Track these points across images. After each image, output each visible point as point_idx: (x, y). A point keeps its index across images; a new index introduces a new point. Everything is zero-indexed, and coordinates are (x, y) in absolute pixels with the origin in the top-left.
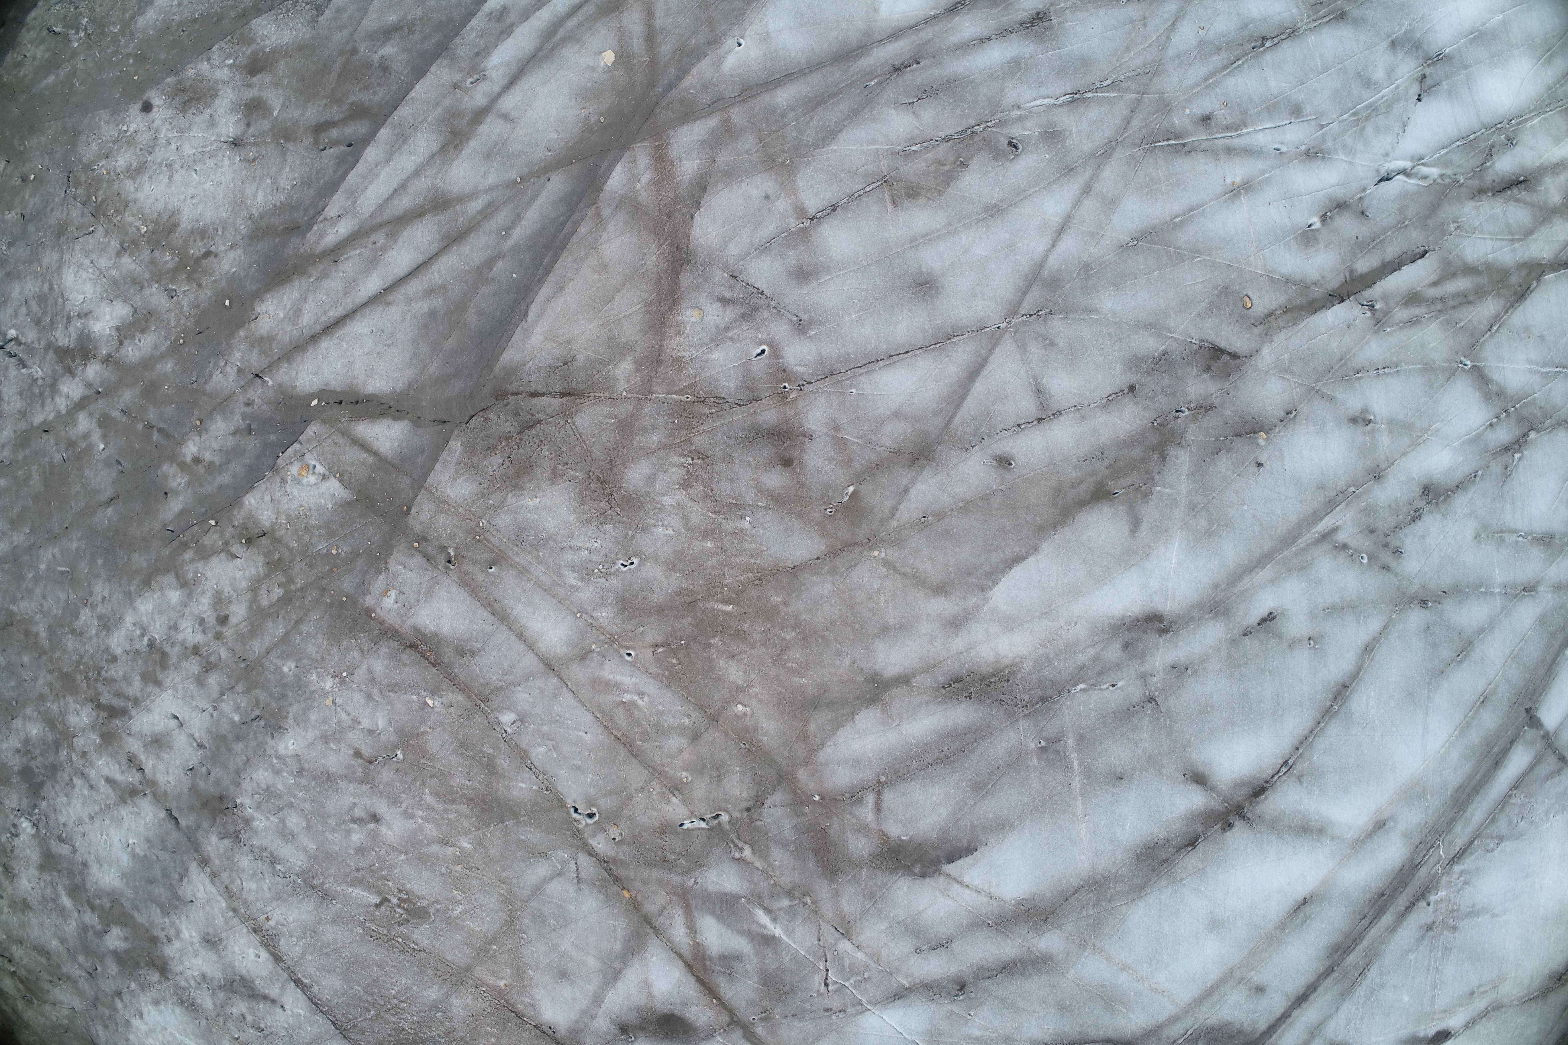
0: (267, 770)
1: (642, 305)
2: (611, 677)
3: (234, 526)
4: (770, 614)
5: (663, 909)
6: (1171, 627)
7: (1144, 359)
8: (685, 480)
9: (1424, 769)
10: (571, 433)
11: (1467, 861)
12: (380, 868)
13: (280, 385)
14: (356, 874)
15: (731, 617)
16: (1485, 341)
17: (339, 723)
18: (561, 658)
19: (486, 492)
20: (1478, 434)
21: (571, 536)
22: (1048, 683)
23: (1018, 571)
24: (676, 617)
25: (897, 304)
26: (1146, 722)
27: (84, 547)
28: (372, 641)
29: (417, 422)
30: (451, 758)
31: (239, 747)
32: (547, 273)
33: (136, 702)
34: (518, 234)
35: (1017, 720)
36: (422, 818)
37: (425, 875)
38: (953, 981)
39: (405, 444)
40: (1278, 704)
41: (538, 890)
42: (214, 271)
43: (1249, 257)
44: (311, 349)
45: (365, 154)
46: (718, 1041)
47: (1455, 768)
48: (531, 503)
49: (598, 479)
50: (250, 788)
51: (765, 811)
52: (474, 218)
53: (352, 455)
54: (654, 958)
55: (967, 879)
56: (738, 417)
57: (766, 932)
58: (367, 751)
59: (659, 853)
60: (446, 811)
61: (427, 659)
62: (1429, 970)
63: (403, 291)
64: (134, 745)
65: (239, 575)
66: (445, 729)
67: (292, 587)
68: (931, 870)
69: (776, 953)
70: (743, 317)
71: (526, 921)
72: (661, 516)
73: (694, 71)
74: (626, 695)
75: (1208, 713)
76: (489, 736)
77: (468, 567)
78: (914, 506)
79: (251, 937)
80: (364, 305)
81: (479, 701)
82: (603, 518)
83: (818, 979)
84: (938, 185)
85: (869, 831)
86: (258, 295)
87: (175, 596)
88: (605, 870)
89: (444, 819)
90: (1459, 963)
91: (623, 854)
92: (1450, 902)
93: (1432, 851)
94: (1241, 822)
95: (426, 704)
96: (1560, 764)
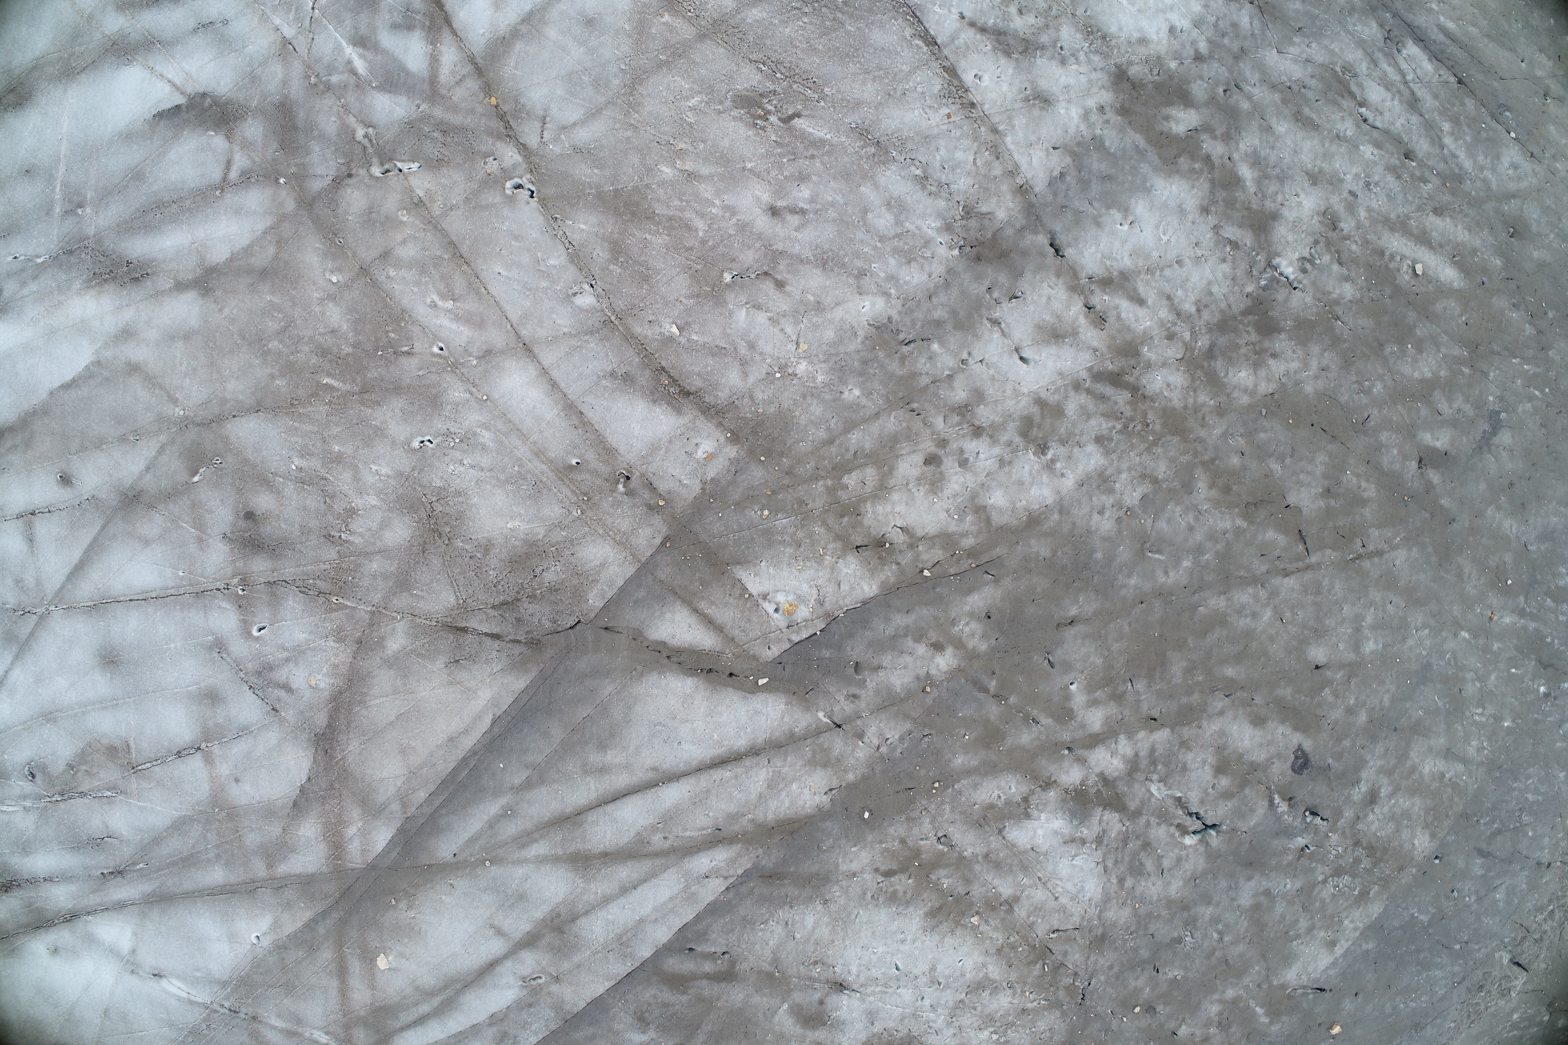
0: (906, 282)
1: (369, 704)
2: (462, 328)
3: (898, 564)
4: (289, 369)
5: (459, 82)
8: (352, 517)
10: (461, 589)
12: (781, 155)
13: (807, 709)
14: (815, 153)
15: (328, 372)
17: (797, 323)
18: (513, 355)
19: (567, 544)
21: (478, 482)
22: (64, 268)
23: (69, 376)
24: (382, 380)
25: (134, 649)
27: (1120, 577)
28: (737, 407)
29: (637, 636)
30: (663, 266)
31: (938, 314)
32: (465, 759)
33: (1077, 386)
34: (493, 808)
35: (95, 236)
36: (714, 205)
37: (726, 143)
39: (657, 614)
41: (593, 115)
42: (882, 853)
44: (760, 740)
45: (670, 936)
49: (440, 535)
50: (934, 265)
51: (332, 173)
52: (541, 837)
53: (726, 615)
54: (481, 32)
55: (168, 88)
56: (289, 571)
57: (361, 51)
58: (768, 286)
59: (449, 140)
60: (682, 210)
61: (670, 376)
63: (634, 778)
64: (1091, 335)
65: (901, 508)
66: (663, 298)
67: (829, 483)
68: (197, 100)
69: (356, 29)
70: (271, 668)
71: (616, 82)
72: (380, 485)
73: (299, 924)
74: (450, 307)
76: (611, 284)
77: (604, 469)
78: (144, 453)
79: (979, 98)
80: (685, 774)
81: (616, 322)
82: (441, 494)
84: (91, 754)
85: (242, 143)
86: (821, 815)
87: (997, 499)
88: (511, 127)
89: (687, 201)
91: (487, 144)
95: (680, 329)
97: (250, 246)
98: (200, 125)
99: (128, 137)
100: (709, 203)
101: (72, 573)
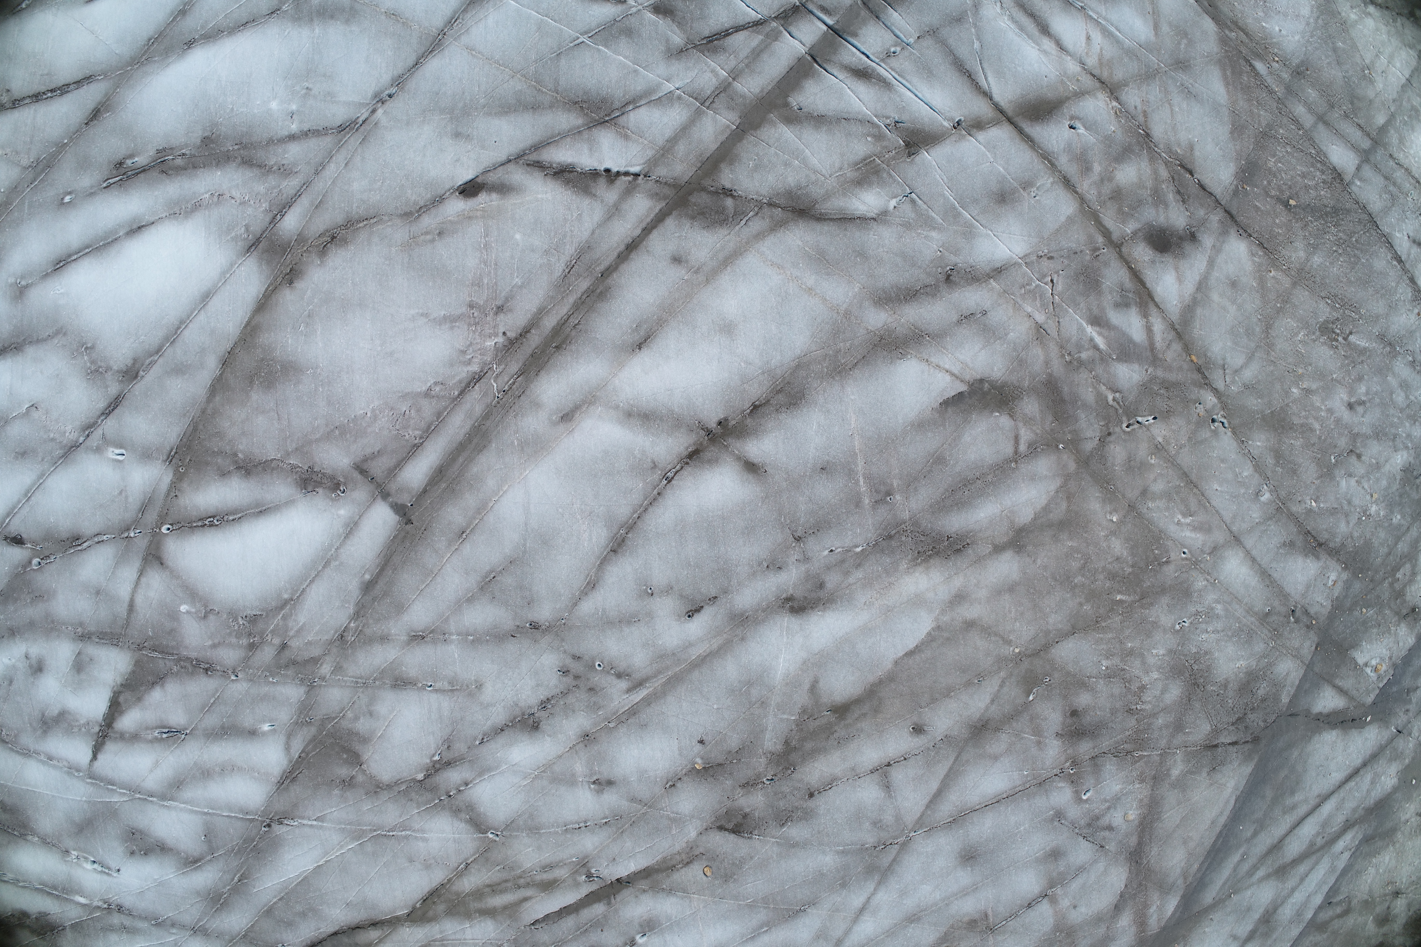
1: (1162, 818)
2: (1198, 535)
4: (1092, 595)
5: (1168, 346)
6: (783, 603)
7: (801, 819)
8: (1143, 692)
9: (525, 470)
10: (1213, 718)
11: (464, 375)
12: (1348, 365)
13: (1387, 727)
15: (1118, 591)
16: (474, 855)
17: (1369, 480)
18: (1229, 547)
19: (1269, 668)
20: (480, 776)
21: (1218, 642)
22: (887, 552)
23: (911, 644)
24: (1153, 587)
25: (990, 841)
26: (802, 520)
28: (1345, 546)
29: (1308, 714)
30: (1302, 461)
32: (1220, 833)
34: (1236, 857)
35: (910, 519)
36: (1322, 410)
37: (1321, 364)
38: (955, 284)
39: (1316, 696)
40: (680, 535)
41: (1250, 358)
43: (704, 907)
45: (1322, 899)
46: (1129, 228)
47: (489, 469)
48: (1242, 662)
49: (1198, 687)
51: (1098, 434)
53: (1348, 683)
54: (1175, 303)
55: (948, 378)
56: (1106, 743)
57: (1098, 329)
58: (1353, 459)
59: (1171, 394)
60: (1307, 418)
61: (1312, 537)
62: (496, 264)
63: (1309, 806)
66: (1305, 483)
67: (1390, 580)
68: (976, 385)
69: (1090, 310)
70: (1097, 818)
71: (1258, 329)
72: (1160, 663)
74: (1189, 522)
75: (747, 528)
76: (1277, 481)
77: (1283, 610)
78: (988, 690)
80: (1333, 793)
81: (1282, 508)
82: (1197, 658)
83: (1059, 287)
84: (953, 932)
85: (1023, 419)
86: (1394, 790)
88: (1207, 377)
89: (1308, 411)
90: (461, 269)
91: (1195, 393)
92: (480, 335)
93: (506, 388)
94: (709, 427)
95: (1315, 502)
96: (365, 468)
97: (1047, 505)
98: (985, 408)
99: (920, 425)
100: (1319, 409)
101: (931, 802)
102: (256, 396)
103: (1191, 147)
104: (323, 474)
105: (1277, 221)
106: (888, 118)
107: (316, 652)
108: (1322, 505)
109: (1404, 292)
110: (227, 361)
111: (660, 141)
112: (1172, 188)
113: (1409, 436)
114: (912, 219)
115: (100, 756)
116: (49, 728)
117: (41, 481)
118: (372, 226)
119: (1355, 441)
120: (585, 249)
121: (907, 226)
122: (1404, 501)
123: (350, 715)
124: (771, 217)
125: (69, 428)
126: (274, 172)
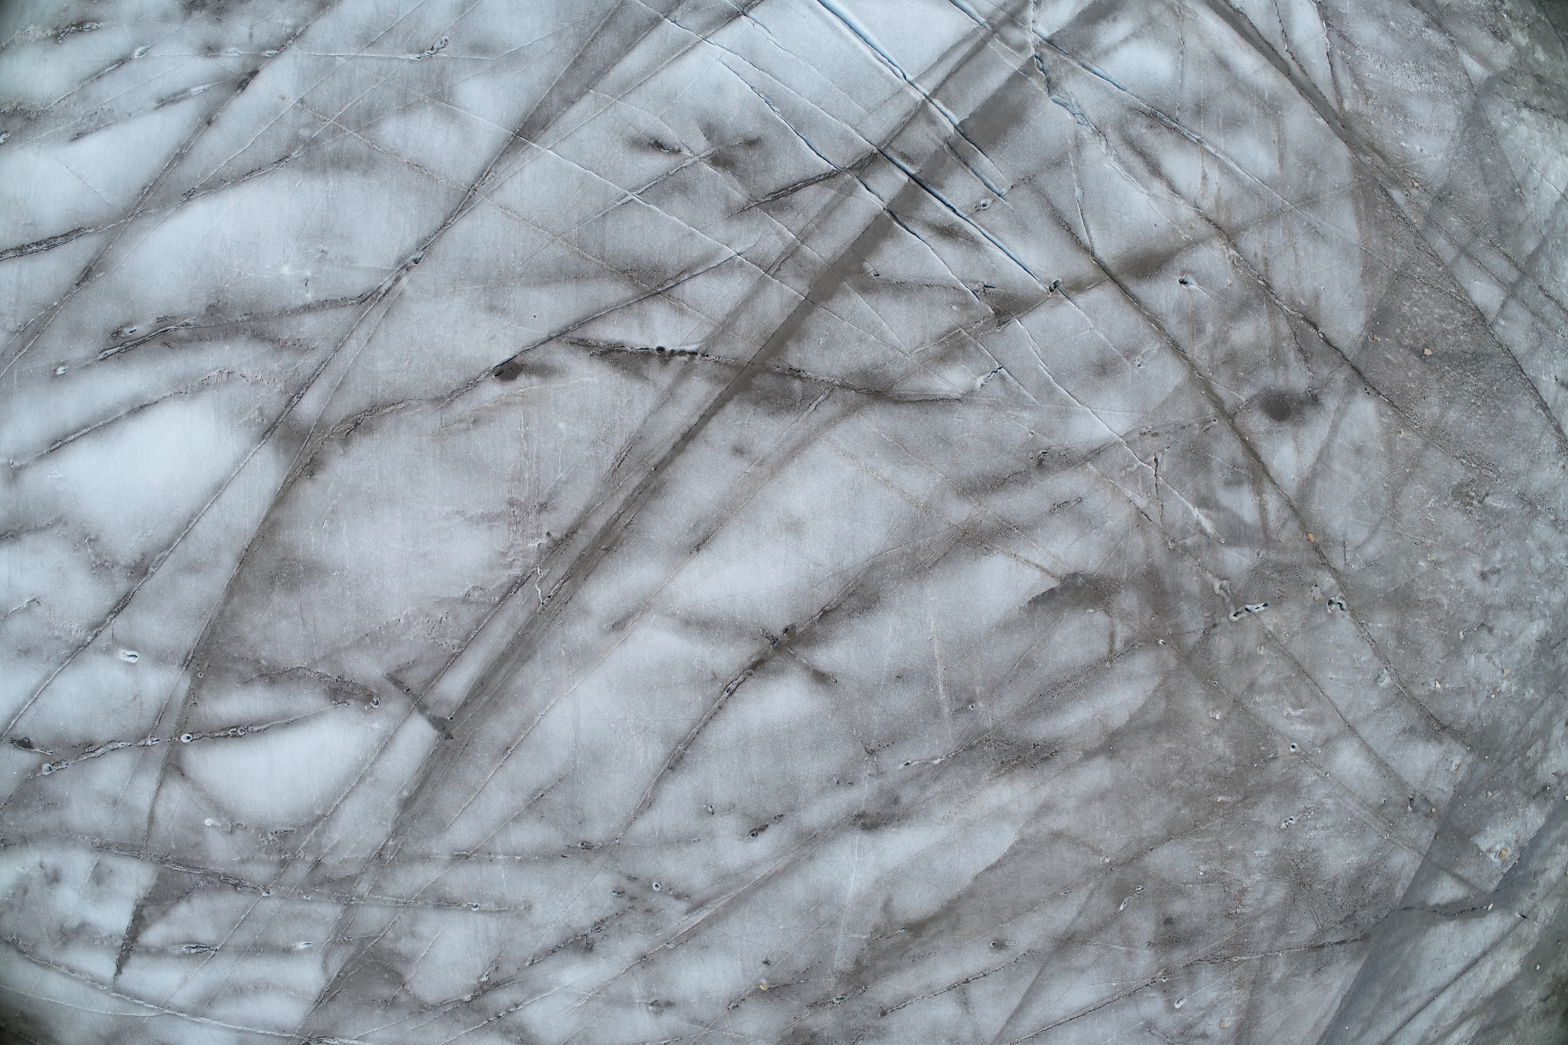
0: (1552, 603)
1: (1261, 1024)
2: (1309, 728)
3: (1554, 798)
4: (1191, 799)
5: (1283, 526)
6: (854, 820)
7: (874, 1037)
8: (1244, 895)
9: (574, 683)
10: (1320, 918)
11: (505, 579)
12: (1482, 531)
13: (1511, 914)
14: (1499, 522)
15: (1219, 792)
17: (1501, 654)
18: (1343, 738)
19: (1382, 861)
20: (531, 998)
21: (1327, 838)
22: (967, 763)
23: (992, 859)
24: (1258, 785)
26: (876, 732)
28: (1471, 727)
29: (1423, 906)
30: (1427, 640)
32: (1324, 1034)
35: (994, 727)
36: (1451, 583)
37: (1453, 532)
38: (1048, 469)
39: (1433, 886)
40: (743, 752)
41: (1374, 532)
44: (1488, 945)
46: (1244, 396)
47: (534, 682)
48: (1353, 859)
49: (1304, 886)
51: (1202, 627)
54: (1292, 477)
55: (1038, 574)
56: (1201, 950)
57: (1205, 511)
59: (1284, 578)
60: (1435, 593)
61: (1435, 720)
62: (538, 457)
65: (1555, 761)
66: (1429, 664)
68: (1068, 580)
69: (1197, 490)
70: (1191, 1027)
71: (1383, 499)
72: (1263, 865)
74: (1300, 714)
75: (815, 742)
76: (1399, 664)
77: (1400, 799)
78: (1075, 902)
80: (1448, 985)
81: (1403, 692)
82: (1303, 856)
83: (1164, 467)
85: (1120, 614)
86: (1516, 978)
88: (1324, 557)
89: (1437, 585)
90: (499, 462)
91: (1311, 574)
92: (522, 535)
93: (552, 594)
94: (775, 635)
95: (1440, 683)
96: (399, 678)
97: (1145, 705)
98: (1078, 605)
99: (1006, 627)
100: (1449, 582)
101: (1012, 1017)
102: (278, 599)
103: (1317, 297)
104: (354, 684)
105: (1410, 374)
106: (976, 282)
107: (353, 870)
108: (1447, 686)
109: (1550, 443)
110: (245, 559)
111: (720, 317)
112: (1293, 346)
113: (1547, 603)
114: (1002, 398)
115: (125, 971)
116: (68, 939)
117: (48, 682)
118: (399, 412)
119: (1487, 614)
120: (636, 440)
121: (996, 406)
122: (1538, 673)
123: (390, 935)
124: (844, 401)
125: (75, 626)
126: (289, 348)
